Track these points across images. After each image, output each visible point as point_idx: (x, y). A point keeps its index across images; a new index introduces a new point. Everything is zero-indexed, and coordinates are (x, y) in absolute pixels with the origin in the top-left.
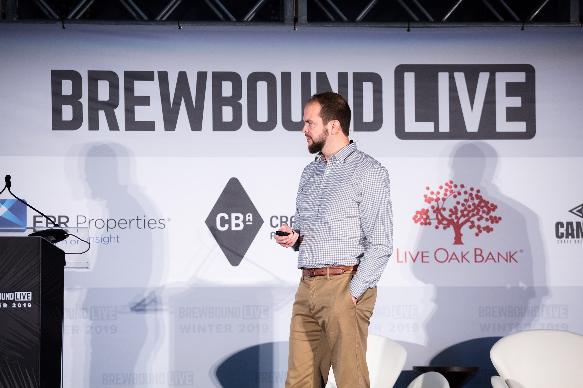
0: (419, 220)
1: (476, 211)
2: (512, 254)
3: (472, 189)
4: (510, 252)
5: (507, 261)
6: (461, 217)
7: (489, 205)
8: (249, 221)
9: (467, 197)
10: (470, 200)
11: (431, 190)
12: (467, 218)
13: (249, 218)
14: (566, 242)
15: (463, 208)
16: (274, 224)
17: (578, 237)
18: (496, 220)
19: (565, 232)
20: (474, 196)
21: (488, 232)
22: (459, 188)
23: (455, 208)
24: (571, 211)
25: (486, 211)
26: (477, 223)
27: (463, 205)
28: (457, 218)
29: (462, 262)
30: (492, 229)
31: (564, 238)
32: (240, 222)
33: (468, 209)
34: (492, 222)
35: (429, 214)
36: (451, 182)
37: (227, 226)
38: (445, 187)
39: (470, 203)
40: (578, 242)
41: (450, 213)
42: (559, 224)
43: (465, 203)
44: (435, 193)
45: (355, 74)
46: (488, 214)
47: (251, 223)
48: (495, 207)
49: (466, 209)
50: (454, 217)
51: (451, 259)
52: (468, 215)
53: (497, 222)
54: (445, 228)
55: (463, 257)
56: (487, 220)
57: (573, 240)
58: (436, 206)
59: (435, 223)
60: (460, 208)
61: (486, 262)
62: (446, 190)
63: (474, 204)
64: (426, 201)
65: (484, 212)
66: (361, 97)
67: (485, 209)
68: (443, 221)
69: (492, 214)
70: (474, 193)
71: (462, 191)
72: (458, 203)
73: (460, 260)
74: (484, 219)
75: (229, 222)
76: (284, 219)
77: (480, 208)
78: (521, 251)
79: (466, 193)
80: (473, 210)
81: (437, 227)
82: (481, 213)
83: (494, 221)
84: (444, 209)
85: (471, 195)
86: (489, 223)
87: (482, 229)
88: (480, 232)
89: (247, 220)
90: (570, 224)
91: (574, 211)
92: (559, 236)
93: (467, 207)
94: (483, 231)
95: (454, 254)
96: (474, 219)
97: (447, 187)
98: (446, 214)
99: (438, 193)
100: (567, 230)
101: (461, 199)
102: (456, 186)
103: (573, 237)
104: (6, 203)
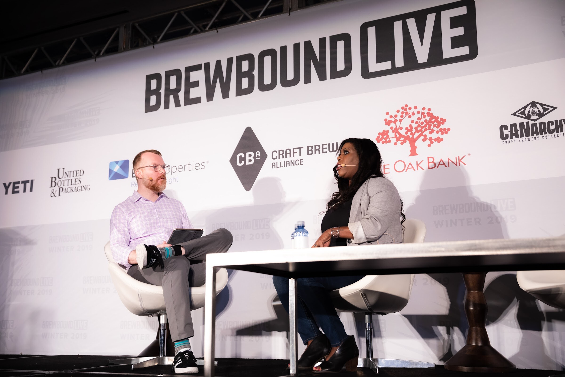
0: (381, 140)
1: (428, 126)
2: (460, 159)
3: (424, 109)
4: (459, 157)
5: (456, 165)
6: (415, 133)
7: (439, 120)
8: (258, 157)
9: (420, 115)
10: (422, 118)
11: (390, 114)
12: (420, 133)
13: (258, 154)
14: (511, 142)
15: (417, 125)
16: (274, 157)
17: (522, 136)
18: (445, 131)
19: (509, 133)
20: (426, 114)
21: (439, 142)
22: (413, 109)
23: (410, 126)
24: (514, 114)
25: (437, 125)
26: (429, 136)
27: (417, 123)
28: (412, 134)
29: (417, 170)
30: (442, 140)
31: (509, 139)
32: (252, 158)
33: (421, 125)
34: (442, 134)
35: (389, 134)
36: (406, 106)
37: (243, 162)
38: (401, 110)
39: (423, 120)
40: (523, 141)
41: (407, 131)
42: (503, 127)
43: (419, 121)
44: (394, 116)
45: (331, 37)
46: (438, 127)
47: (259, 158)
48: (444, 121)
49: (419, 126)
50: (409, 133)
51: (408, 168)
52: (421, 130)
53: (446, 133)
54: (402, 144)
55: (418, 165)
56: (437, 132)
57: (518, 139)
58: (394, 127)
59: (394, 140)
60: (414, 125)
61: (437, 167)
62: (402, 113)
63: (426, 121)
64: (386, 124)
65: (434, 126)
66: (336, 53)
67: (436, 123)
68: (401, 138)
69: (442, 126)
70: (426, 111)
71: (416, 111)
72: (412, 122)
73: (416, 168)
74: (435, 132)
75: (245, 159)
76: (281, 152)
77: (431, 123)
78: (469, 155)
79: (419, 112)
80: (425, 126)
81: (395, 144)
82: (432, 127)
83: (444, 132)
84: (401, 128)
85: (423, 113)
86: (439, 135)
87: (433, 140)
88: (432, 143)
89: (256, 156)
90: (513, 126)
91: (517, 114)
92: (503, 137)
93: (420, 124)
94: (434, 142)
95: (410, 164)
96: (427, 133)
97: (403, 110)
98: (403, 132)
99: (396, 116)
100: (511, 131)
101: (415, 118)
102: (410, 108)
103: (517, 137)
104: (119, 163)
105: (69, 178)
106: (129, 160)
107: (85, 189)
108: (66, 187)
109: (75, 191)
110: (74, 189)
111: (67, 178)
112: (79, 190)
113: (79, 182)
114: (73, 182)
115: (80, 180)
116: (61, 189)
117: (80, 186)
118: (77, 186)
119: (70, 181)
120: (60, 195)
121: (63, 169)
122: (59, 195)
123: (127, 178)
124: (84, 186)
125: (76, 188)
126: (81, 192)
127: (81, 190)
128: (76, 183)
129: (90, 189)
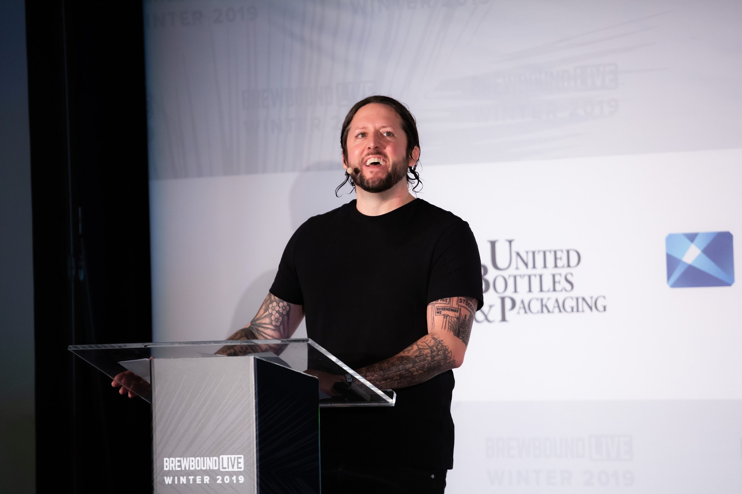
104: (697, 240)
105: (530, 271)
106: (732, 232)
107: (591, 308)
108: (522, 295)
109: (557, 310)
110: (551, 305)
111: (523, 270)
112: (568, 309)
113: (568, 287)
114: (548, 284)
115: (569, 278)
116: (508, 303)
117: (572, 298)
118: (561, 296)
119: (535, 282)
120: (507, 317)
121: (507, 244)
122: (504, 319)
123: (728, 284)
124: (584, 299)
125: (557, 301)
126: (575, 314)
127: (576, 309)
128: (558, 287)
129: (607, 308)
